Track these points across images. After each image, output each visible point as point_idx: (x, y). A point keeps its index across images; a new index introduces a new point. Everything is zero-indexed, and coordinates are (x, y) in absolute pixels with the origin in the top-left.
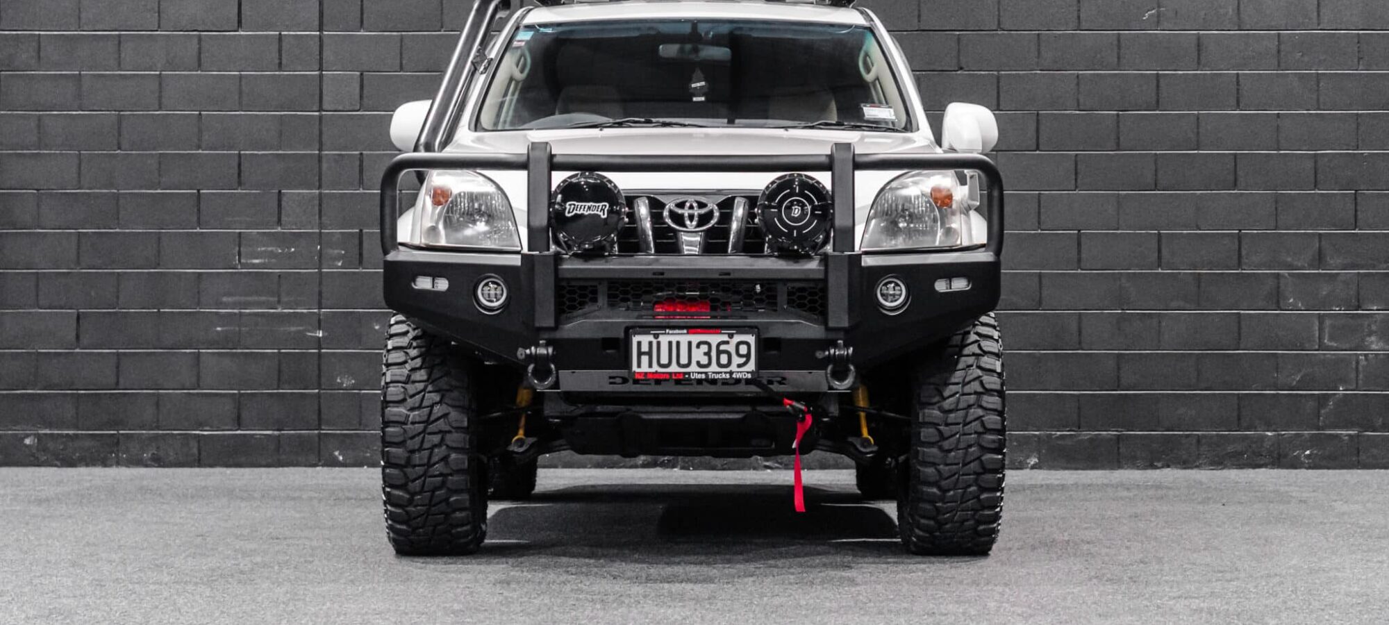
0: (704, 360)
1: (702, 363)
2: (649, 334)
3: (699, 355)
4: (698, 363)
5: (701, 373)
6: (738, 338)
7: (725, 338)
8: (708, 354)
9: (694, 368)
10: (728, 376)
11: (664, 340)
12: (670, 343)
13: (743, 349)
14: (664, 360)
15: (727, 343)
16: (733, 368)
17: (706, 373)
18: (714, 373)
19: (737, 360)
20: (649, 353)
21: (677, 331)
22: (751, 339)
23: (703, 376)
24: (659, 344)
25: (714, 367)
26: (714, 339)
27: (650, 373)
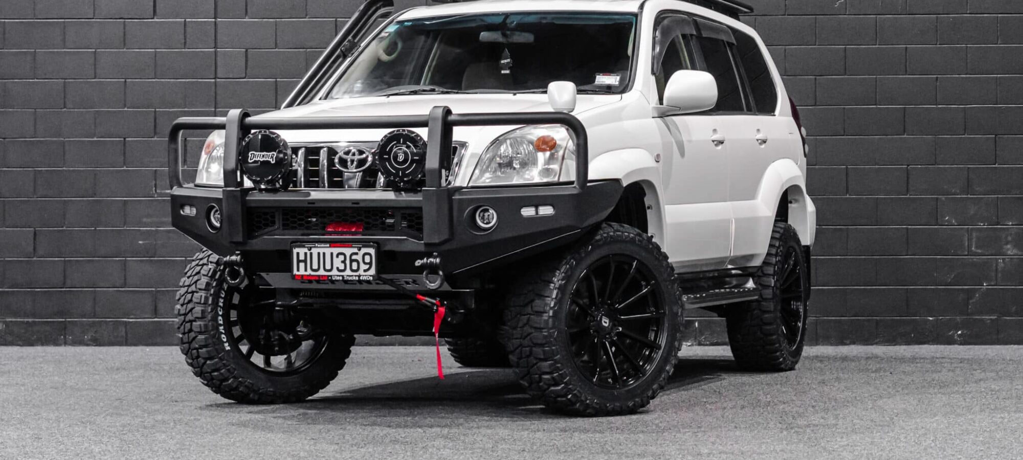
0: (342, 267)
1: (340, 268)
2: (305, 247)
3: (338, 263)
4: (338, 268)
5: (339, 276)
6: (364, 250)
7: (356, 250)
8: (344, 262)
9: (335, 272)
10: (357, 278)
11: (315, 251)
12: (319, 254)
13: (367, 259)
14: (315, 266)
15: (356, 254)
16: (361, 272)
17: (343, 276)
18: (348, 276)
19: (363, 267)
20: (305, 261)
21: (323, 245)
22: (372, 251)
23: (341, 278)
24: (311, 254)
25: (348, 272)
26: (348, 251)
27: (305, 275)
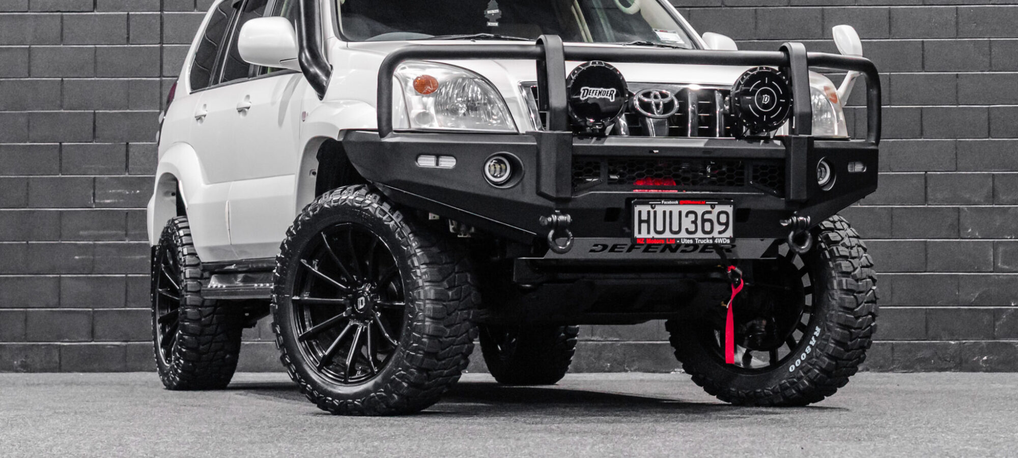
0: (692, 228)
1: (690, 230)
2: (648, 204)
3: (687, 223)
4: (687, 230)
5: (690, 239)
6: (719, 208)
7: (708, 208)
8: (695, 222)
9: (683, 234)
10: (711, 241)
11: (660, 209)
12: (664, 212)
13: (723, 218)
14: (660, 228)
15: (710, 212)
16: (715, 234)
17: (694, 239)
18: (699, 239)
19: (718, 228)
20: (648, 221)
21: (670, 202)
22: (729, 209)
23: (691, 242)
24: (655, 213)
25: (699, 234)
26: (700, 209)
27: (649, 239)
